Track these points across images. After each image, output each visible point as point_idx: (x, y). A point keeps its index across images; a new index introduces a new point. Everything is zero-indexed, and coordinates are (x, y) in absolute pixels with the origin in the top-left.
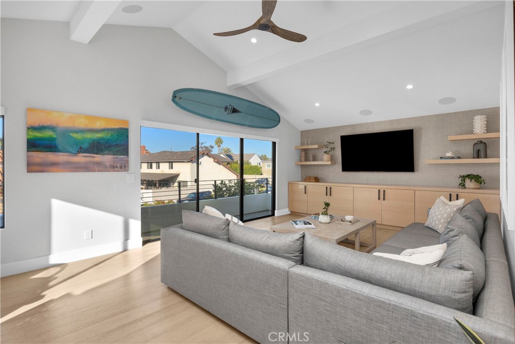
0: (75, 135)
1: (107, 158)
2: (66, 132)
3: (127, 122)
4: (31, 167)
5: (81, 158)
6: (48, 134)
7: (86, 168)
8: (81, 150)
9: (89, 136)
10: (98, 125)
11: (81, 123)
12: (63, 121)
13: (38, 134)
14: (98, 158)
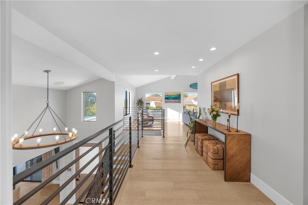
0: (171, 96)
1: (177, 100)
2: (170, 96)
3: (180, 93)
4: (166, 102)
5: (172, 101)
6: (168, 96)
7: (173, 102)
8: (172, 99)
9: (174, 96)
10: (175, 94)
11: (172, 94)
12: (170, 94)
13: (166, 97)
14: (175, 100)
